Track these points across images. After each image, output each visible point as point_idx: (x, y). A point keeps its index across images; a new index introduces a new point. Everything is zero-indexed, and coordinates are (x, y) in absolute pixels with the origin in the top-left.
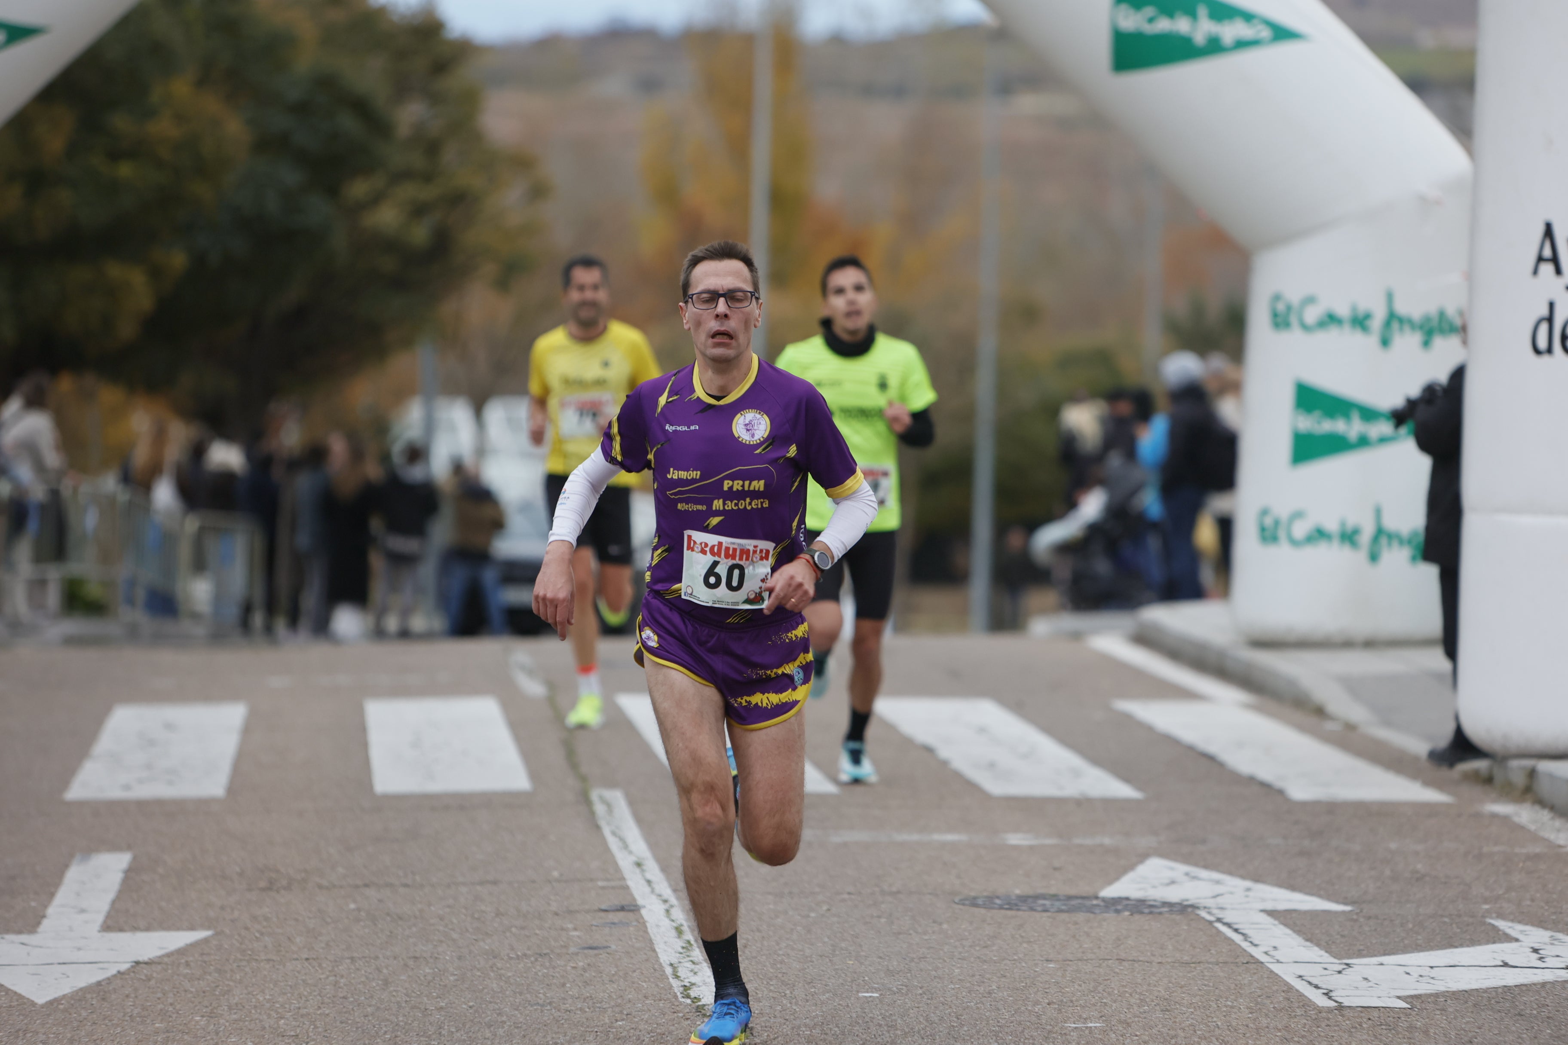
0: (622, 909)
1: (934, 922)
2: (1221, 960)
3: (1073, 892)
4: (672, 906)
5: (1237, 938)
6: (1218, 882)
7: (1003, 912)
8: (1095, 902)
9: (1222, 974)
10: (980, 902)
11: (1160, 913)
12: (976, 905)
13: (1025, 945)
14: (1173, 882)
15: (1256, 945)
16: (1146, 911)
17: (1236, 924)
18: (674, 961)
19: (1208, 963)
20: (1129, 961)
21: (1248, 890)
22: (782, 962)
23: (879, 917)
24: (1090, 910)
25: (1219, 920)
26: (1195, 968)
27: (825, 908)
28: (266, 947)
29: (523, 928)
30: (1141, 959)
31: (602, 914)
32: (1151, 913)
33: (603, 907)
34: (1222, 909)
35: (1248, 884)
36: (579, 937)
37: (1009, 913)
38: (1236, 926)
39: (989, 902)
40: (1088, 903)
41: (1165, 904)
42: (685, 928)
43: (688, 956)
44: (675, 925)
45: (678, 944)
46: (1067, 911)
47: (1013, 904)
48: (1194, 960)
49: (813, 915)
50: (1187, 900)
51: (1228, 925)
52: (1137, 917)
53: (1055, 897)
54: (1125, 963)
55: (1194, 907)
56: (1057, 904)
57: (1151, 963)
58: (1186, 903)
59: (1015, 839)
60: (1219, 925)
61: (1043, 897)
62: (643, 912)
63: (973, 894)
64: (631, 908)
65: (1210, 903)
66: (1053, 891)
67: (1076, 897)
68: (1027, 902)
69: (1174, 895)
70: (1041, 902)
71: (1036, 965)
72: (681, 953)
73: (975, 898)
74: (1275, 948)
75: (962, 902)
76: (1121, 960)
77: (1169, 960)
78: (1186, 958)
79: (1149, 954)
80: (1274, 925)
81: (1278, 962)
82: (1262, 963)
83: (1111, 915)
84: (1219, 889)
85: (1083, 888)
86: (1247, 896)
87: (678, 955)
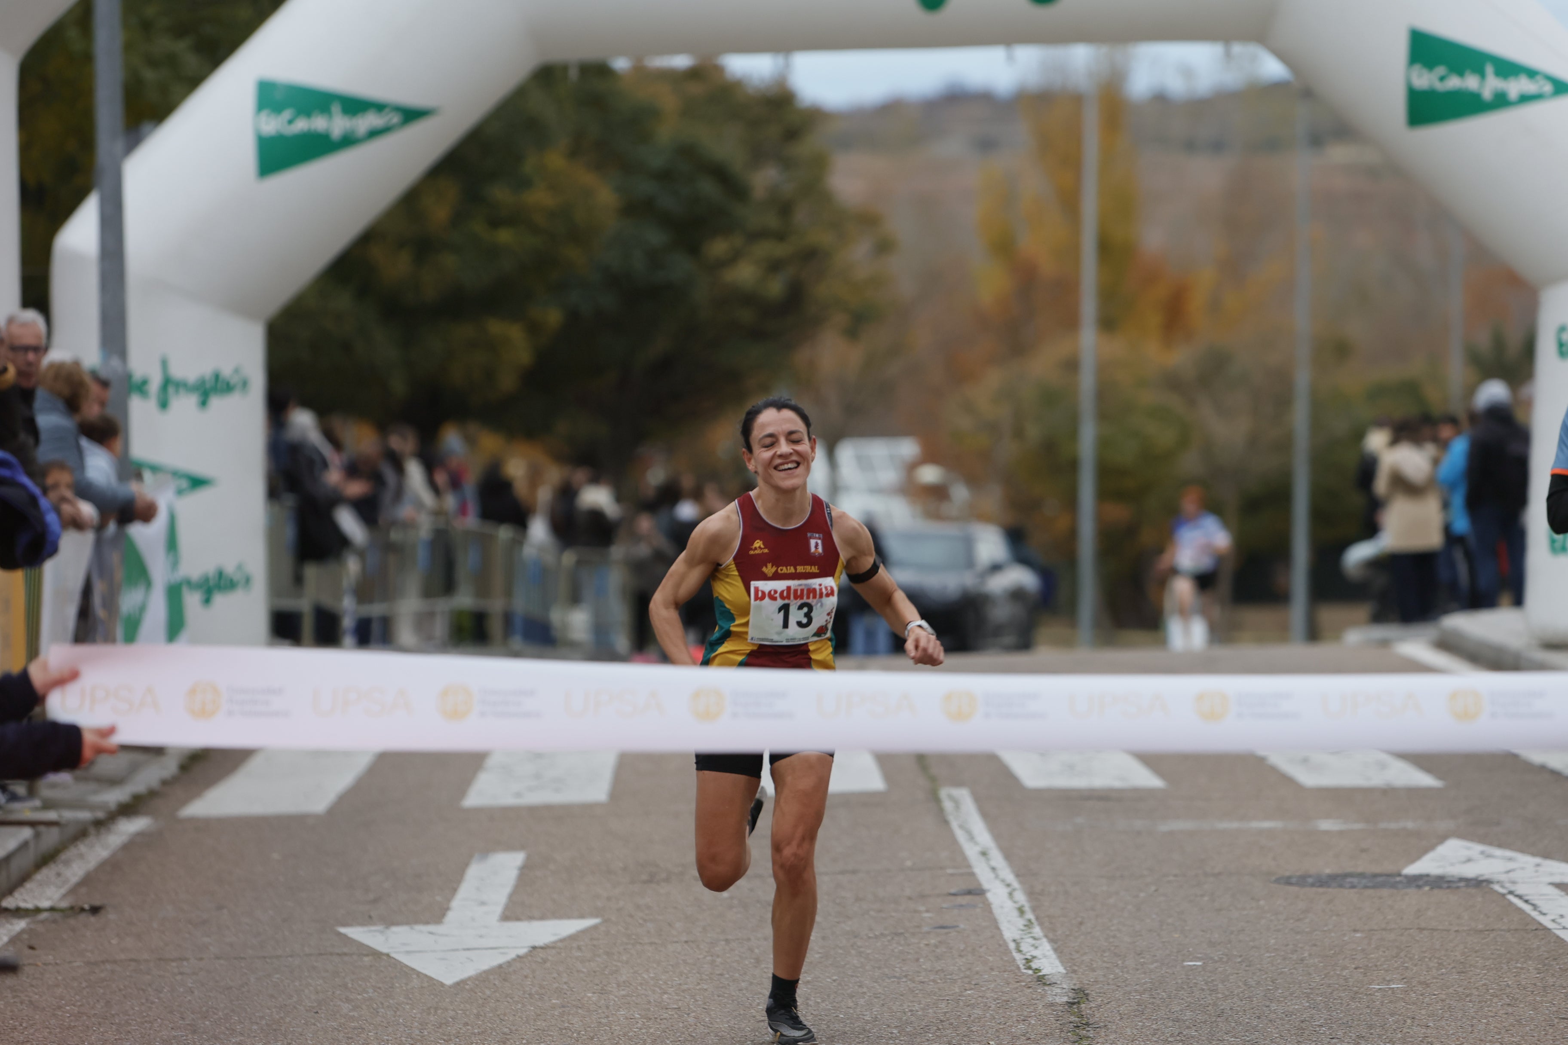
0: (969, 892)
1: (1253, 899)
2: (1512, 927)
3: (1377, 869)
4: (1014, 890)
5: (1527, 908)
6: (1510, 859)
7: (1314, 889)
8: (1398, 879)
9: (1513, 940)
10: (1294, 880)
11: (1458, 888)
12: (1290, 884)
13: (1334, 918)
14: (1469, 860)
15: (1544, 914)
16: (1446, 885)
17: (1527, 895)
18: (1017, 937)
19: (1502, 930)
20: (1428, 930)
21: (1538, 865)
22: (1114, 937)
23: (1202, 896)
24: (1394, 886)
25: (1511, 893)
26: (1489, 935)
27: (1153, 888)
28: (648, 932)
29: (880, 911)
30: (1439, 928)
31: (952, 898)
32: (1449, 887)
33: (953, 891)
34: (1514, 883)
35: (1538, 860)
36: (930, 918)
37: (1321, 890)
38: (1526, 898)
39: (1302, 881)
40: (1392, 880)
41: (1461, 879)
42: (1027, 908)
43: (1030, 933)
44: (1017, 906)
45: (1021, 923)
46: (1374, 887)
47: (1324, 882)
48: (1487, 928)
49: (1142, 895)
50: (1482, 875)
51: (1520, 897)
52: (1436, 891)
53: (1362, 875)
54: (1425, 932)
55: (1489, 882)
56: (1364, 881)
57: (1448, 931)
58: (1481, 878)
59: (1326, 825)
60: (1511, 898)
61: (1351, 875)
62: (989, 895)
63: (1287, 874)
64: (977, 892)
65: (1503, 877)
66: (1360, 870)
67: (1380, 875)
68: (1337, 880)
69: (1470, 871)
70: (1349, 880)
71: (1344, 935)
72: (1023, 930)
73: (1289, 877)
74: (1562, 916)
75: (1277, 881)
76: (1421, 929)
77: (1465, 928)
78: (1480, 927)
79: (1447, 923)
80: (1562, 896)
81: (1564, 928)
82: (1549, 930)
83: (1412, 891)
84: (1511, 865)
85: (1387, 867)
86: (1537, 871)
87: (1021, 932)
